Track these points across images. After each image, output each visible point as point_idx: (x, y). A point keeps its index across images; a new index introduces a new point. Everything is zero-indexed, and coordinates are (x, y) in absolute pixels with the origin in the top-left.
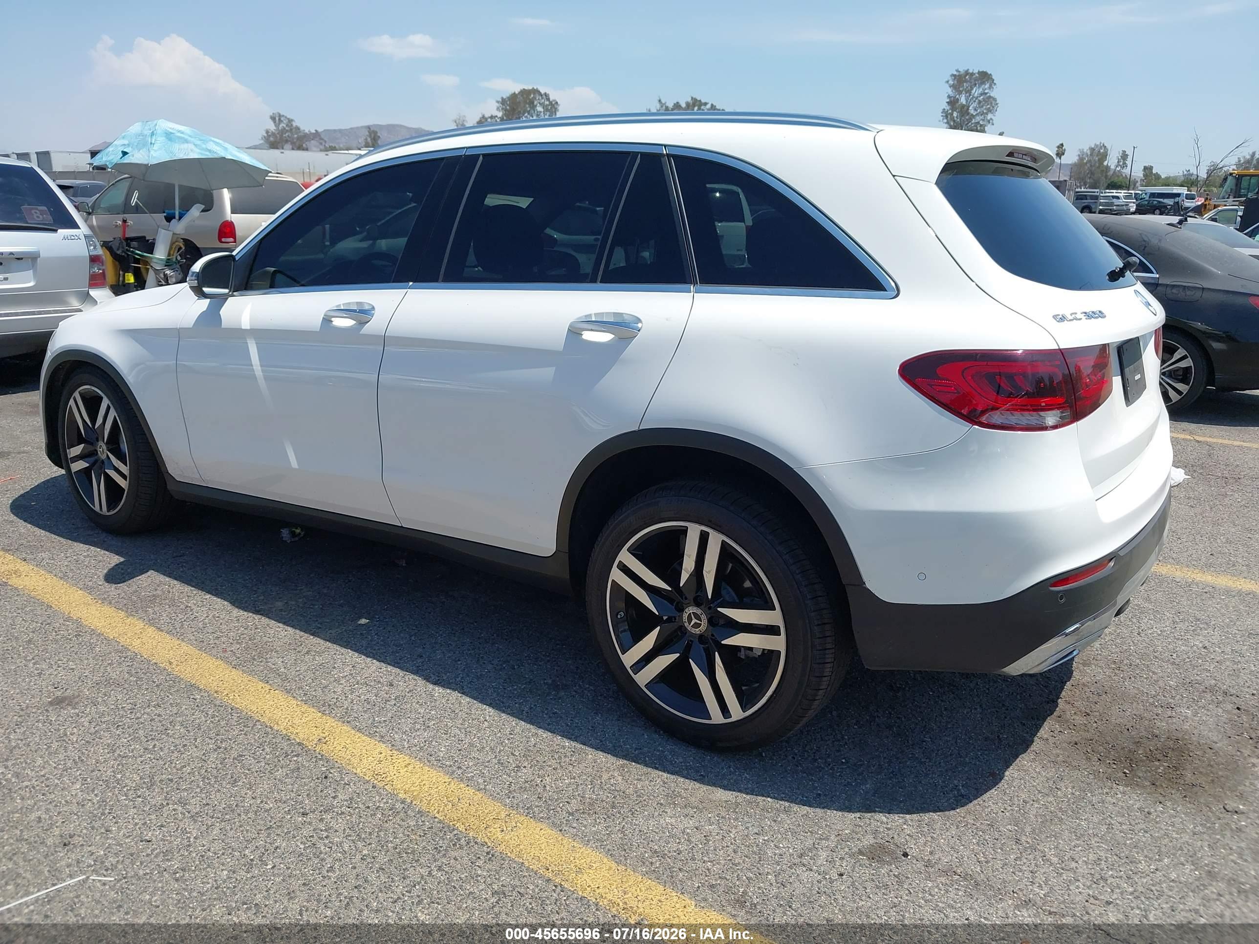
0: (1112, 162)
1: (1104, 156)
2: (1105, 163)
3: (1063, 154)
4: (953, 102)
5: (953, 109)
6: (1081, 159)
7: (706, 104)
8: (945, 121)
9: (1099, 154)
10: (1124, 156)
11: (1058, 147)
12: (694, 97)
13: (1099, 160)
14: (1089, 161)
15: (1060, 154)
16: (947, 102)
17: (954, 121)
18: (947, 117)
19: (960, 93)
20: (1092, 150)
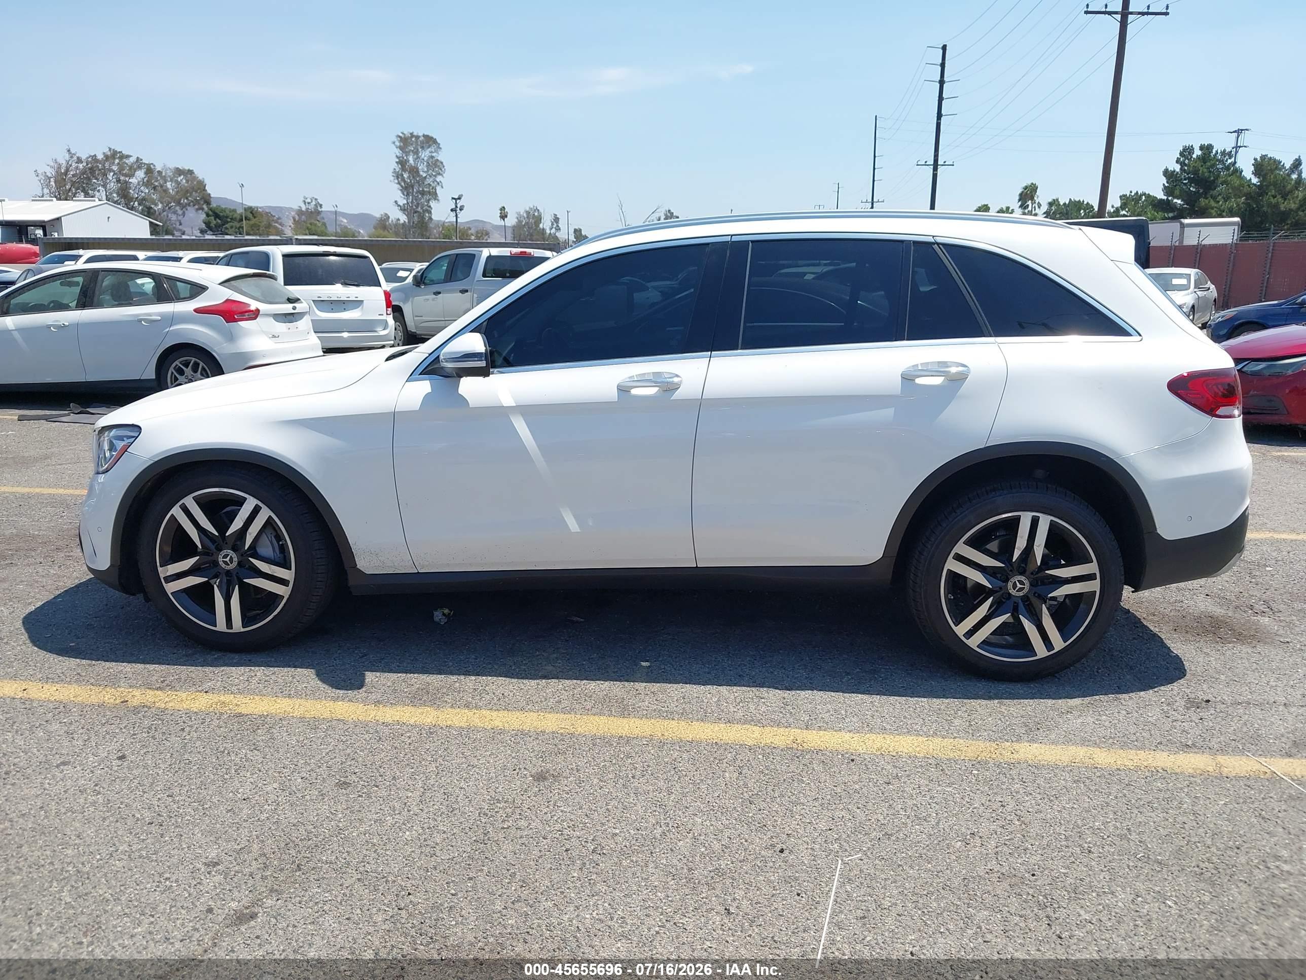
0: (546, 224)
1: (539, 219)
2: (541, 226)
3: (506, 216)
4: (402, 163)
5: (403, 169)
6: (520, 222)
7: (128, 157)
8: (396, 181)
9: (534, 218)
10: (556, 219)
11: (501, 210)
12: (113, 148)
13: (535, 223)
14: (527, 223)
15: (503, 216)
16: (397, 162)
17: (405, 182)
18: (398, 178)
19: (407, 154)
20: (528, 213)
